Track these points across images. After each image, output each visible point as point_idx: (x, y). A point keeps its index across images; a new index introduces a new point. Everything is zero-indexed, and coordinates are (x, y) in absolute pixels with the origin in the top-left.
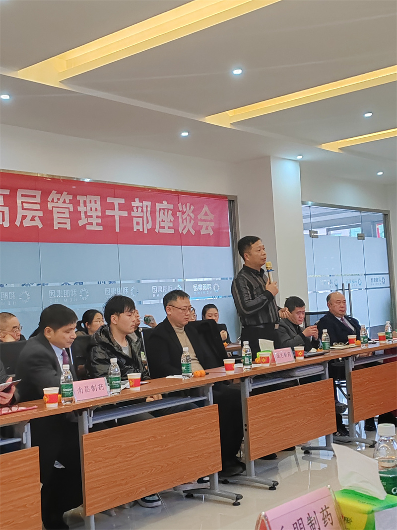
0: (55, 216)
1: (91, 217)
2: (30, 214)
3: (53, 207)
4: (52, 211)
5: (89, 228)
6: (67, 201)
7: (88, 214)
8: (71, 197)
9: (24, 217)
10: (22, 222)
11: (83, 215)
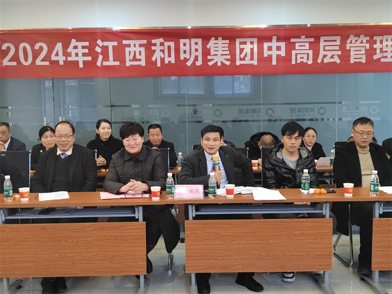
0: (352, 53)
1: (387, 52)
2: (330, 54)
3: (350, 47)
4: (349, 50)
5: (383, 60)
6: (364, 41)
7: (383, 50)
8: (368, 38)
9: (325, 56)
10: (323, 60)
11: (378, 51)
